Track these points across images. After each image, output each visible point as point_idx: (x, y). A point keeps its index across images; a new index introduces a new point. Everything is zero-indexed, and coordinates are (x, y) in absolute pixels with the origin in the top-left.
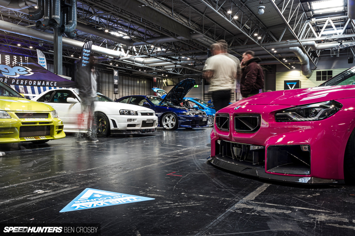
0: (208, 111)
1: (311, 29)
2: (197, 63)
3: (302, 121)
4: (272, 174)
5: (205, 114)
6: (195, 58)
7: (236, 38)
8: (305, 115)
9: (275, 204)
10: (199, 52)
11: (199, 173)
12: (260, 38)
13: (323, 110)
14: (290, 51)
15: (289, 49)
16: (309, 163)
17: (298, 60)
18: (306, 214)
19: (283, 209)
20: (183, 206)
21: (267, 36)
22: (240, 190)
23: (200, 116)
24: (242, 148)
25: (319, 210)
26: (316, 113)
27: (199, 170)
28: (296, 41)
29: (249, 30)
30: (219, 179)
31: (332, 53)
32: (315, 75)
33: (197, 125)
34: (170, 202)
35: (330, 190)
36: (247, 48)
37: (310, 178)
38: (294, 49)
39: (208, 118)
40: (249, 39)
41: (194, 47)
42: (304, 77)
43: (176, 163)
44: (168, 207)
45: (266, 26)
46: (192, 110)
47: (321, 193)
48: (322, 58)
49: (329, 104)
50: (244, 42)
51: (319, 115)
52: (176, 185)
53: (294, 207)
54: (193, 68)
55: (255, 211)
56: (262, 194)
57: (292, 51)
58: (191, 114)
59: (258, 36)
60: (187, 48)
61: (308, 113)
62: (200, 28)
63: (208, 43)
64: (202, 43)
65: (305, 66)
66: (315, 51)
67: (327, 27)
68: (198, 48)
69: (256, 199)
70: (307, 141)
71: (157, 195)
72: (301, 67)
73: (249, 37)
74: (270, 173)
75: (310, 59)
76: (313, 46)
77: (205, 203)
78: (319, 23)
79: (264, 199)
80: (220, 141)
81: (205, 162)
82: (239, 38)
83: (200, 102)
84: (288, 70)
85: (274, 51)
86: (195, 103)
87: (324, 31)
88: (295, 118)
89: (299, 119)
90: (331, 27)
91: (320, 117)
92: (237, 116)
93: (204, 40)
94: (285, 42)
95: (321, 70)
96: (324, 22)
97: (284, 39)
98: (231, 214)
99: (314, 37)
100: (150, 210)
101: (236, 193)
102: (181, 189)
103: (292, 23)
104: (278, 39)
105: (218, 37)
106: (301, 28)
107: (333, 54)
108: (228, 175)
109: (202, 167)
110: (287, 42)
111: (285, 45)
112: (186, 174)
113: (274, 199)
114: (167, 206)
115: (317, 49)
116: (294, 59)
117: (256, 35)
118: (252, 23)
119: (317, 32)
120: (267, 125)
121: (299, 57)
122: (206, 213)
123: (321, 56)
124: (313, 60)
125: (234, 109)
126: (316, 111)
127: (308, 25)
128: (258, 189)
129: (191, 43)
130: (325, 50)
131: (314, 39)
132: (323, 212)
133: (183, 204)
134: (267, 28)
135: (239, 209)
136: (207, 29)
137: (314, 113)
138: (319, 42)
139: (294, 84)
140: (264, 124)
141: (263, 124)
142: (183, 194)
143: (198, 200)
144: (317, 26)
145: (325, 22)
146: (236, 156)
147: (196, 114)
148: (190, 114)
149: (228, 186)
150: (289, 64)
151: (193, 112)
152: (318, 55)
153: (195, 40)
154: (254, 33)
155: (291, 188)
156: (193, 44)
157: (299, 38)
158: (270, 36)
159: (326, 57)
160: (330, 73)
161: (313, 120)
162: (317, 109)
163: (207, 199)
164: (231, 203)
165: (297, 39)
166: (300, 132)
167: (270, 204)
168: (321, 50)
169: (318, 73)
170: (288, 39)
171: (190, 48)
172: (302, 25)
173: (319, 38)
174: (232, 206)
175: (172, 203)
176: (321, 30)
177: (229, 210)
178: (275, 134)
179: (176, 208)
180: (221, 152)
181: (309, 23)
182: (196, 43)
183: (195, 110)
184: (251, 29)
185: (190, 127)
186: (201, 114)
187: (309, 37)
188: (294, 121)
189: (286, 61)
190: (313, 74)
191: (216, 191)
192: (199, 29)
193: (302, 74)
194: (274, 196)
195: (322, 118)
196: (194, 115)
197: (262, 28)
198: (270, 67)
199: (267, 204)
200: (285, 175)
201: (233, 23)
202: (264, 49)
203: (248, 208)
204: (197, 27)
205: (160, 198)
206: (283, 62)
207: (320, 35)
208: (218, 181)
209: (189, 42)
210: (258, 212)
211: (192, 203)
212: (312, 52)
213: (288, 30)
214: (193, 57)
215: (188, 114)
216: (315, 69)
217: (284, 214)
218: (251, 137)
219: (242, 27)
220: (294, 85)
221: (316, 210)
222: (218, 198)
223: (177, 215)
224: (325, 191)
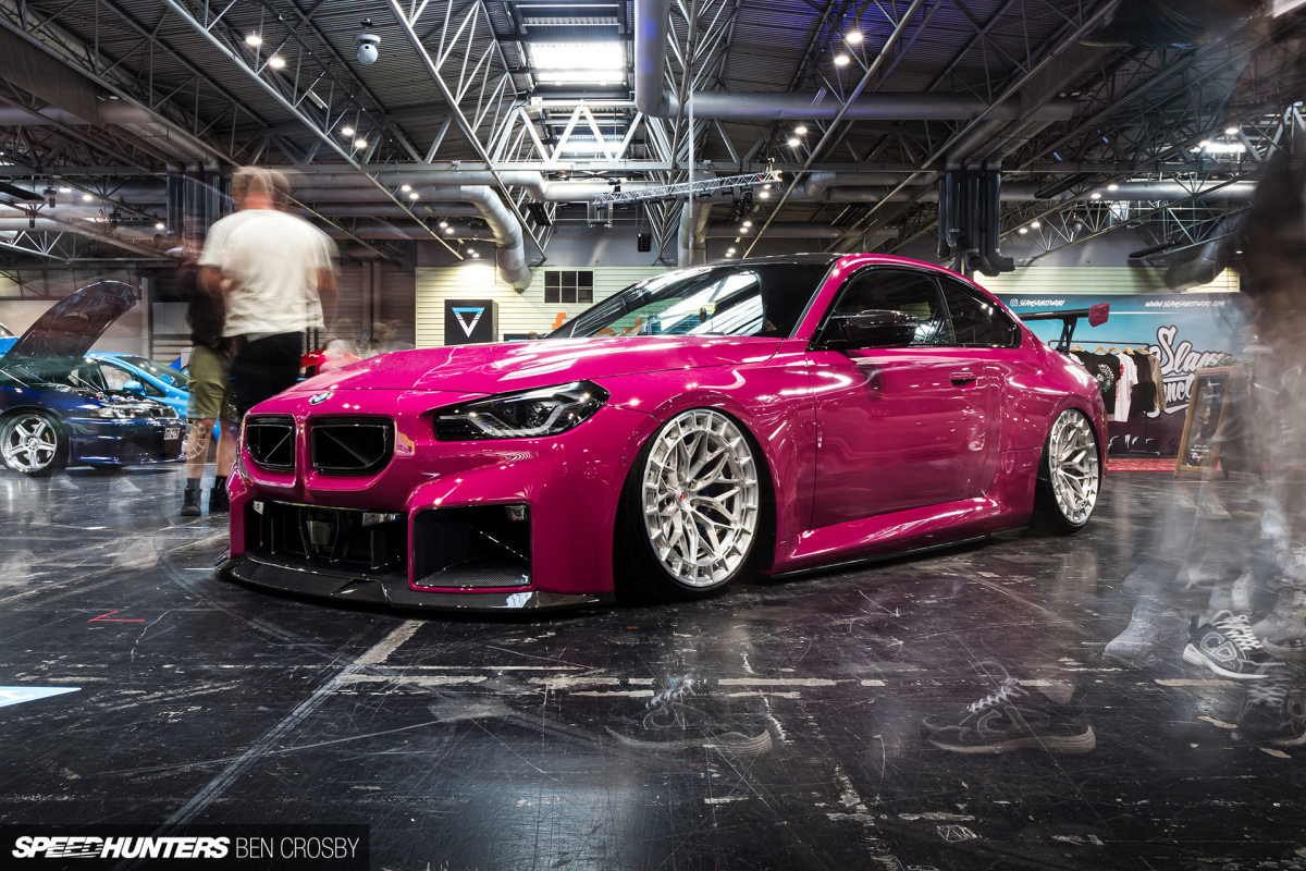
0: (177, 401)
1: (527, 131)
2: (123, 215)
3: (508, 437)
4: (426, 591)
5: (173, 415)
6: (112, 197)
7: (276, 136)
8: (515, 422)
9: (444, 665)
10: (133, 176)
11: (200, 607)
12: (361, 144)
13: (562, 407)
14: (463, 197)
15: (460, 192)
16: (527, 553)
17: (486, 231)
18: (522, 679)
19: (465, 674)
20: (181, 697)
21: (385, 138)
22: (343, 643)
23: (153, 421)
24: (335, 522)
25: (554, 668)
26: (545, 415)
27: (196, 600)
28: (483, 166)
29: (323, 112)
30: (269, 620)
31: (592, 217)
32: (540, 283)
33: (143, 456)
34: (134, 692)
35: (581, 622)
36: (318, 174)
37: (530, 594)
38: (475, 192)
39: (184, 427)
40: (325, 143)
41: (111, 153)
42: (508, 288)
43: (105, 583)
44: (134, 705)
45: (382, 106)
46: (123, 399)
47: (558, 630)
48: (560, 227)
49: (578, 391)
50: (306, 153)
51: (551, 420)
52: (135, 645)
53: (493, 668)
54: (105, 234)
55: (394, 685)
56: (405, 646)
57: (470, 197)
58: (119, 415)
59: (357, 137)
60: (83, 157)
61: (523, 414)
62: (138, 82)
63: (167, 145)
64: (145, 142)
65: (511, 251)
66: (542, 205)
67: (577, 131)
68: (130, 158)
69: (392, 660)
70: (522, 494)
71: (84, 679)
72: (497, 253)
73: (324, 136)
74: (420, 590)
75: (525, 231)
76: (534, 187)
77: (245, 684)
78: (552, 112)
79: (412, 657)
80: (261, 504)
81: (209, 577)
82: (285, 137)
83: (147, 370)
84: (453, 262)
85: (410, 192)
86: (130, 372)
87: (569, 140)
88: (488, 430)
89: (499, 433)
90: (587, 131)
91: (555, 425)
92: (320, 424)
93: (152, 130)
94: (445, 166)
95: (561, 269)
96: (567, 112)
97: (443, 156)
98: (330, 701)
99: (536, 157)
100: (79, 718)
101: (331, 650)
102: (157, 657)
103: (469, 103)
104: (423, 155)
105: (208, 123)
106: (498, 125)
107: (595, 220)
108: (294, 607)
109: (204, 591)
110: (453, 168)
111: (447, 176)
112: (156, 615)
113: (440, 655)
114: (130, 703)
115: (548, 200)
116: (474, 226)
117: (348, 131)
118: (334, 90)
119: (545, 142)
120: (410, 451)
121: (490, 222)
122: (259, 706)
123: (561, 223)
124: (536, 233)
125: (310, 401)
126: (544, 409)
127: (520, 118)
128: (393, 635)
129: (100, 140)
130: (569, 205)
131: (536, 165)
132: (563, 671)
133: (181, 693)
134: (388, 111)
135: (350, 686)
136: (165, 93)
137: (540, 414)
138: (553, 176)
139: (476, 313)
140: (404, 445)
141: (400, 447)
142: (170, 669)
143: (226, 677)
144: (547, 122)
145: (572, 112)
146: (314, 551)
147: (136, 414)
148: (114, 414)
149: (302, 634)
150: (460, 241)
151: (125, 407)
152: (551, 217)
153: (116, 127)
154: (344, 122)
155: (483, 626)
156: (107, 141)
157: (491, 158)
158: (396, 140)
159: (575, 227)
160: (587, 278)
161: (538, 436)
162: (546, 404)
163: (249, 672)
164: (323, 676)
165: (485, 161)
166: (503, 468)
167: (430, 667)
168: (559, 203)
169: (551, 278)
170: (456, 158)
171: (96, 154)
172: (502, 115)
173: (552, 164)
174: (328, 681)
175: (142, 694)
176: (558, 137)
177: (321, 692)
178: (435, 475)
179: (162, 703)
180: (267, 540)
181: (522, 109)
182: (118, 140)
183: (133, 399)
184: (332, 109)
185: (116, 461)
186: (155, 412)
187: (523, 156)
188: (488, 437)
189: (450, 231)
190: (534, 278)
191: (271, 651)
192: (135, 88)
193: (499, 278)
194: (439, 649)
195: (561, 429)
196: (132, 416)
197: (369, 111)
198: (396, 248)
199: (421, 667)
200: (463, 593)
201: (266, 81)
202: (378, 184)
203: (374, 683)
204: (123, 79)
205: (98, 685)
206: (441, 233)
207: (556, 154)
208: (269, 625)
209: (89, 135)
210: (402, 688)
211: (205, 688)
212: (531, 206)
213: (456, 126)
214: (109, 191)
215: (107, 413)
216: (540, 265)
217: (470, 686)
218: (368, 485)
219: (297, 100)
220: (478, 317)
221: (547, 668)
222: (280, 667)
223: (172, 718)
224: (569, 626)
